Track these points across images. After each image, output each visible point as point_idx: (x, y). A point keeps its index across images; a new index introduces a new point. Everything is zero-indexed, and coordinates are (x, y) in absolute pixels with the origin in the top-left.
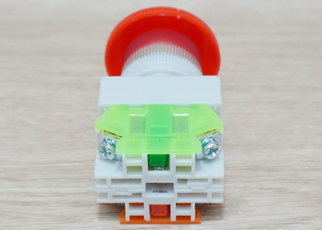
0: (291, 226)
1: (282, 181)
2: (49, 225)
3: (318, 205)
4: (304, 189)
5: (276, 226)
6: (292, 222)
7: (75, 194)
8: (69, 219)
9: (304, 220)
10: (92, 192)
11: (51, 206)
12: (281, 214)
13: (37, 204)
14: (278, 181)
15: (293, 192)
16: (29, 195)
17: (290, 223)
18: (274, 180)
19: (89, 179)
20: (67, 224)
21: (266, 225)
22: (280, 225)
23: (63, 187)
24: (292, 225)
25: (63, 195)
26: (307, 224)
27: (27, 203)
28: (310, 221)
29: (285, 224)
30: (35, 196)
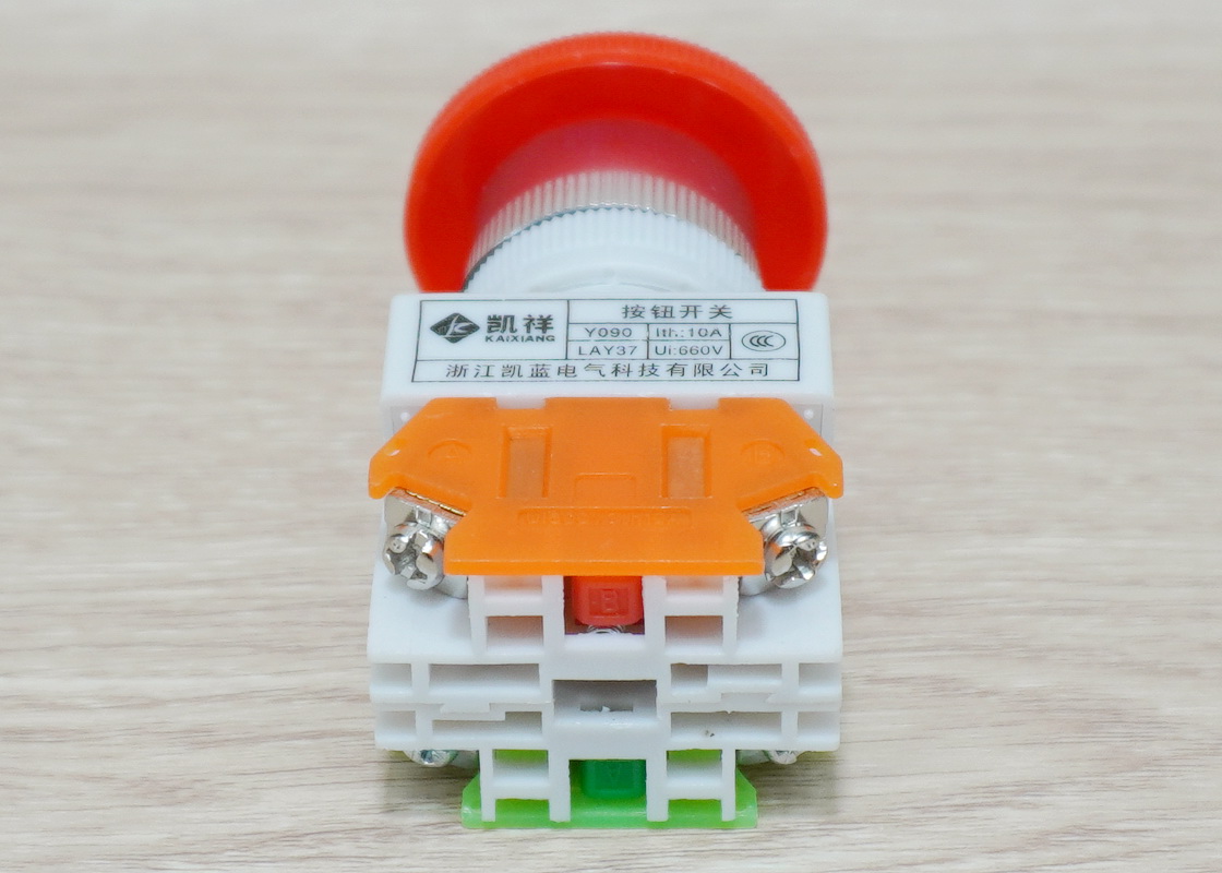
0: (976, 814)
1: (949, 653)
2: (101, 812)
3: (1077, 740)
4: (1026, 680)
5: (922, 816)
6: (980, 801)
7: (199, 699)
8: (173, 790)
9: (1023, 793)
10: (261, 694)
11: (109, 745)
12: (943, 773)
13: (58, 735)
14: (934, 653)
15: (985, 693)
16: (30, 702)
17: (973, 805)
18: (916, 649)
19: (251, 646)
20: (163, 809)
21: (887, 810)
22: (936, 812)
23: (156, 674)
24: (979, 813)
25: (154, 703)
26: (1035, 806)
27: (22, 735)
28: (1047, 798)
29: (958, 808)
30: (53, 707)
